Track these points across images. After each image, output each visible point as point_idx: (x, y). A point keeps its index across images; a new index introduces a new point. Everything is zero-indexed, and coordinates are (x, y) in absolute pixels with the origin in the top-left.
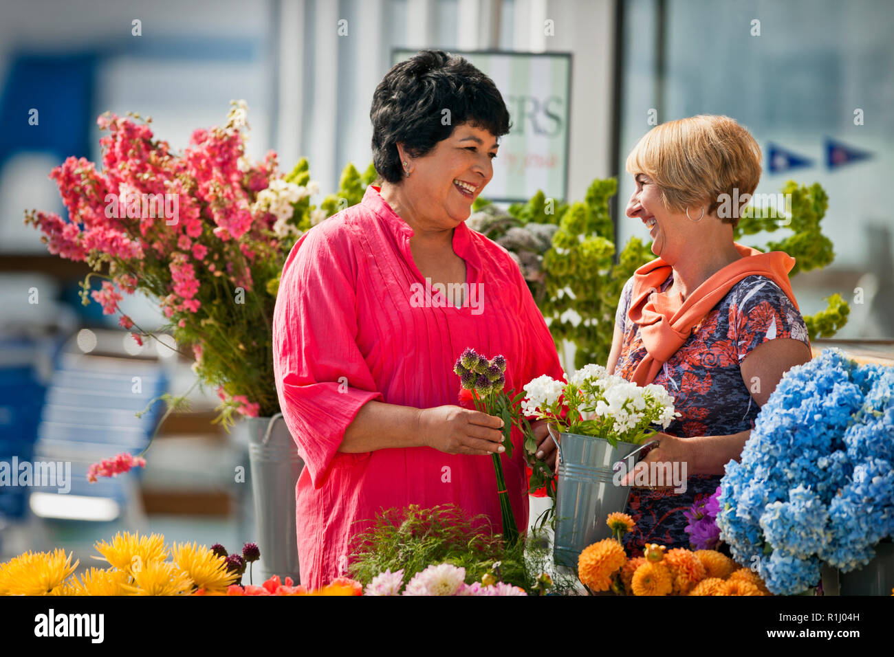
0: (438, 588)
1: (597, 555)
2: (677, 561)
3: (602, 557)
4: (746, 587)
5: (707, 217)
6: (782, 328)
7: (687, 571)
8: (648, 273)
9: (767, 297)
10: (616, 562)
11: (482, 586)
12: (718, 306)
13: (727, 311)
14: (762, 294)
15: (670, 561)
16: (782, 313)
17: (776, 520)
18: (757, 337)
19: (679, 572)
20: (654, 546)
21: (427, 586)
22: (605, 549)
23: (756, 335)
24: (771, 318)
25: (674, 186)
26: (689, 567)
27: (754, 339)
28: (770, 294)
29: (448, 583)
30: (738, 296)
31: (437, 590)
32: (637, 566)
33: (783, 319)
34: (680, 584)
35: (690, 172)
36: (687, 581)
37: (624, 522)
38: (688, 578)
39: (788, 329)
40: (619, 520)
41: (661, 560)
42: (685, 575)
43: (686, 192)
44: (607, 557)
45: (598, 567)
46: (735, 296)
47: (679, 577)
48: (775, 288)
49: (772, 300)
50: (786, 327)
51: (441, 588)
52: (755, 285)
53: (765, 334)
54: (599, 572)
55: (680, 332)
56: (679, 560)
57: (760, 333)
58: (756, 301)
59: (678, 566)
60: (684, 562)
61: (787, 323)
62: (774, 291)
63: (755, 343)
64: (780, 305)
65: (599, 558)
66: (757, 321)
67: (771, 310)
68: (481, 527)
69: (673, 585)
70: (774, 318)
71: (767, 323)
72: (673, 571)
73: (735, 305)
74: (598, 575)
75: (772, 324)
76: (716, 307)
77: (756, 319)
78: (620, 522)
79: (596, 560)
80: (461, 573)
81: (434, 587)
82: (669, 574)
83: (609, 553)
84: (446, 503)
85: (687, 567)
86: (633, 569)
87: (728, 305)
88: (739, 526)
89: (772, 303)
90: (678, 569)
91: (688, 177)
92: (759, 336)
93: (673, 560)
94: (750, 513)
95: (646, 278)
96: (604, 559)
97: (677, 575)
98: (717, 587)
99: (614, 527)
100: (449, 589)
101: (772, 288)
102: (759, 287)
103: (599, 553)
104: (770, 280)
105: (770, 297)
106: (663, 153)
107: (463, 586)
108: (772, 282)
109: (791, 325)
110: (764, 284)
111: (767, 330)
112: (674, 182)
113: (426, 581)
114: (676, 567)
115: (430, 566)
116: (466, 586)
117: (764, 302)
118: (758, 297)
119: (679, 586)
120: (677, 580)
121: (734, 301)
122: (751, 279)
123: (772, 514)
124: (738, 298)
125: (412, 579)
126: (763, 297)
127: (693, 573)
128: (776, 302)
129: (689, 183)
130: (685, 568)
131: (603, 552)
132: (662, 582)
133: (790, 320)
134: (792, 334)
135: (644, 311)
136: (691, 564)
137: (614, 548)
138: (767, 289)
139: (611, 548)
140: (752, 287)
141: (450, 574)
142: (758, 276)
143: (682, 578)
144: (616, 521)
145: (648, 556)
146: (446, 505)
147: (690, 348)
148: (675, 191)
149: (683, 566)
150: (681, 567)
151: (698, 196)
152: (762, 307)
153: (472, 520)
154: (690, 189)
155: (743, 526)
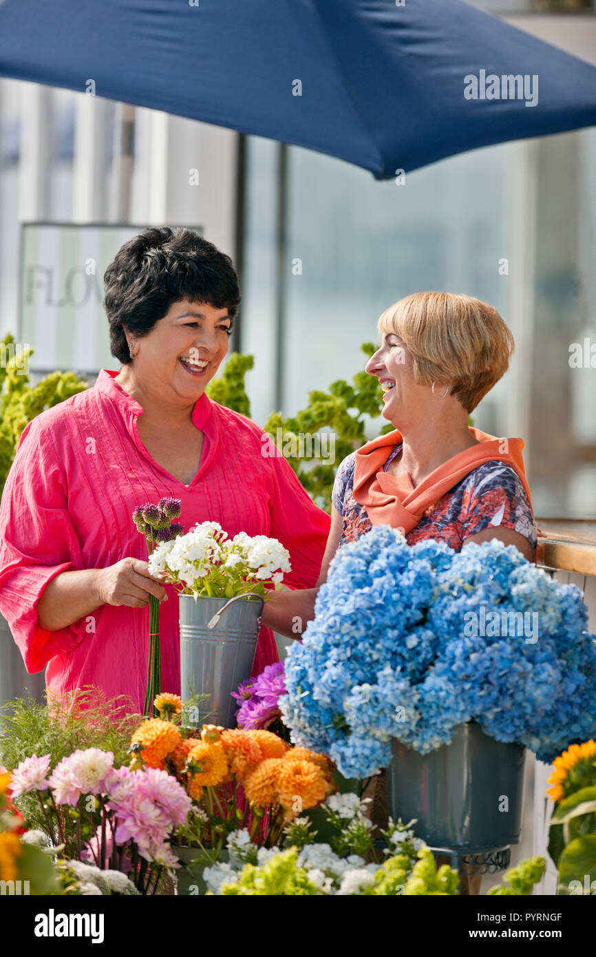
0: (86, 773)
1: (152, 736)
2: (234, 742)
3: (158, 738)
4: (309, 767)
5: (449, 397)
6: (508, 517)
7: (244, 752)
8: (368, 454)
9: (504, 484)
10: (172, 742)
11: (131, 771)
12: (455, 489)
13: (462, 493)
14: (500, 480)
15: (227, 743)
16: (513, 503)
17: (366, 703)
18: (482, 521)
19: (237, 753)
20: (211, 727)
21: (74, 771)
22: (160, 728)
23: (482, 519)
24: (501, 505)
25: (429, 357)
26: (247, 748)
27: (479, 523)
28: (508, 481)
29: (97, 768)
30: (476, 479)
31: (86, 775)
32: (190, 748)
33: (512, 509)
34: (238, 765)
35: (448, 346)
36: (245, 763)
37: (173, 703)
38: (245, 759)
39: (514, 520)
40: (168, 701)
41: (217, 741)
42: (242, 757)
43: (439, 367)
44: (163, 738)
45: (154, 748)
46: (473, 479)
47: (237, 760)
48: (513, 474)
49: (508, 487)
50: (512, 518)
51: (89, 774)
52: (494, 470)
53: (490, 520)
54: (154, 753)
55: (414, 514)
56: (236, 741)
57: (486, 517)
58: (492, 486)
59: (235, 747)
60: (240, 742)
61: (515, 514)
62: (512, 478)
63: (480, 527)
64: (514, 495)
65: (154, 738)
66: (487, 506)
67: (503, 497)
68: (120, 708)
69: (230, 767)
70: (504, 506)
71: (495, 509)
72: (230, 752)
73: (471, 489)
74: (153, 756)
75: (500, 511)
76: (452, 491)
77: (486, 503)
78: (168, 703)
79: (150, 740)
80: (109, 758)
81: (82, 772)
82: (225, 756)
83: (165, 733)
84: (87, 684)
85: (245, 749)
86: (186, 751)
87: (464, 487)
88: (314, 709)
89: (506, 491)
90: (235, 750)
91: (445, 354)
92: (485, 521)
93: (230, 741)
94: (329, 696)
95: (368, 458)
96: (160, 740)
97: (235, 756)
98: (279, 768)
99: (163, 708)
100: (98, 774)
101: (511, 475)
102: (498, 472)
103: (154, 733)
104: (509, 466)
105: (507, 484)
106: (425, 321)
107: (112, 771)
108: (511, 469)
109: (518, 518)
110: (504, 470)
111: (493, 516)
112: (430, 354)
113: (74, 766)
114: (233, 749)
115: (77, 751)
116: (115, 770)
117: (499, 487)
118: (495, 482)
119: (237, 767)
120: (234, 762)
121: (471, 484)
122: (491, 464)
123: (360, 697)
124: (476, 481)
125: (59, 764)
126: (499, 483)
127: (251, 755)
128: (511, 491)
129: (444, 358)
130: (242, 749)
131: (158, 733)
132: (218, 764)
133: (519, 512)
134: (517, 526)
135: (371, 491)
136: (249, 745)
137: (170, 728)
138: (506, 475)
139: (166, 728)
140: (492, 471)
141: (98, 758)
142: (498, 461)
143: (240, 759)
144: (165, 702)
145: (206, 737)
146: (87, 686)
147: (421, 531)
148: (428, 362)
149: (240, 748)
150: (238, 748)
151: (448, 373)
152: (495, 493)
153: (112, 700)
154: (443, 365)
155: (320, 709)
